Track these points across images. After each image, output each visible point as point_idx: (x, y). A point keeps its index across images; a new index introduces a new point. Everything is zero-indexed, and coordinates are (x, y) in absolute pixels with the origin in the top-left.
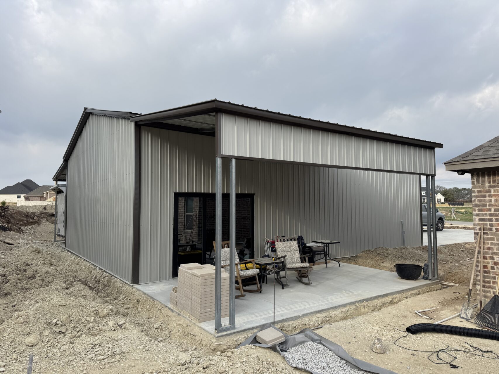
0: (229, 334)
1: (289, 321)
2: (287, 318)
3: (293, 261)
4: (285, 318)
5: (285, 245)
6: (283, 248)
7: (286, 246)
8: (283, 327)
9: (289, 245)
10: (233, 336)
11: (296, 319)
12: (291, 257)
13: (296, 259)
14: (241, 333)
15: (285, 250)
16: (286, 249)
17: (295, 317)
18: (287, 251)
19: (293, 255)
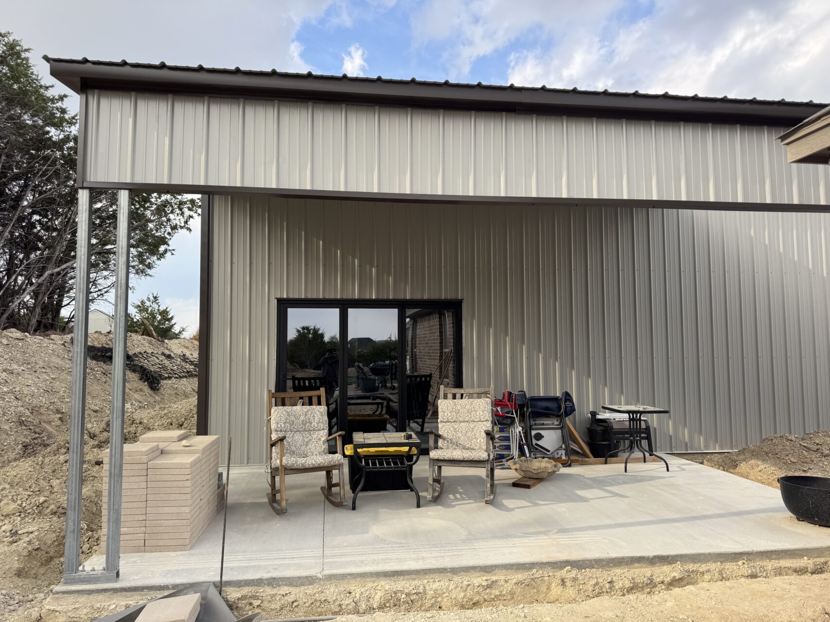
0: (90, 592)
1: (279, 586)
2: (274, 576)
3: (471, 445)
4: (266, 576)
5: (459, 407)
6: (451, 412)
7: (459, 410)
8: (255, 597)
9: (468, 407)
10: (100, 597)
11: (303, 584)
12: (469, 434)
13: (478, 441)
14: (124, 593)
15: (457, 418)
16: (460, 416)
17: (300, 578)
18: (461, 422)
19: (473, 431)
